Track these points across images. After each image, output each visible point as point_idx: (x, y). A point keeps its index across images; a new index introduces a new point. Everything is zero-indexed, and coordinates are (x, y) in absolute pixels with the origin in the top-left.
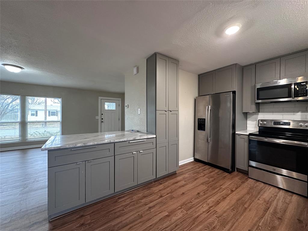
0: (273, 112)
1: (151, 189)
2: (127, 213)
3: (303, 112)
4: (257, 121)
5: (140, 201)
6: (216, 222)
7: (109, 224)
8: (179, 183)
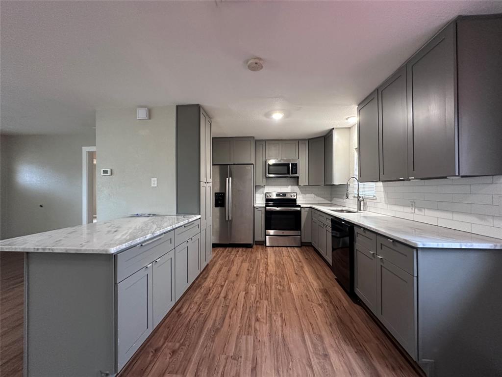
0: (275, 186)
1: (203, 286)
2: (210, 313)
3: (291, 186)
4: (263, 193)
5: (207, 299)
6: (278, 279)
7: (206, 330)
8: (222, 270)
